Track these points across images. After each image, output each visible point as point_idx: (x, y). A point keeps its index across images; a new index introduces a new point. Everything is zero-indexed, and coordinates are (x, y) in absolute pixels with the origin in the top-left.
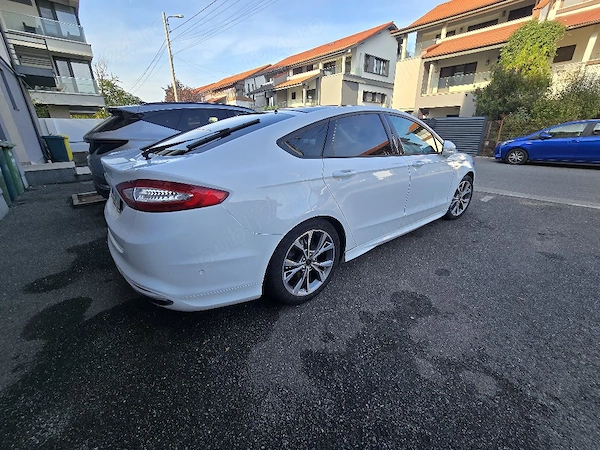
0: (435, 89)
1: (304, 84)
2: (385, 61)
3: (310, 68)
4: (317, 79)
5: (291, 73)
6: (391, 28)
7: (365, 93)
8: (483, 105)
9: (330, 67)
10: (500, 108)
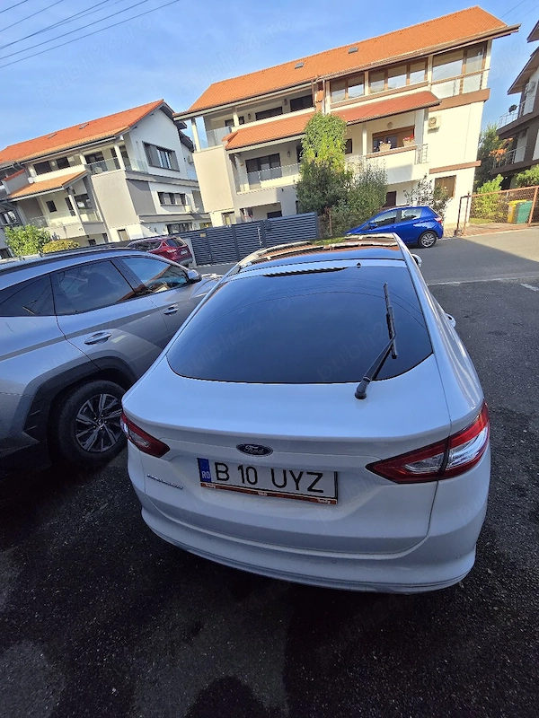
0: (247, 186)
1: (68, 187)
2: (170, 152)
3: (63, 163)
4: (85, 179)
5: (32, 171)
6: (165, 110)
7: (160, 194)
8: (308, 201)
9: (95, 160)
10: (323, 203)
